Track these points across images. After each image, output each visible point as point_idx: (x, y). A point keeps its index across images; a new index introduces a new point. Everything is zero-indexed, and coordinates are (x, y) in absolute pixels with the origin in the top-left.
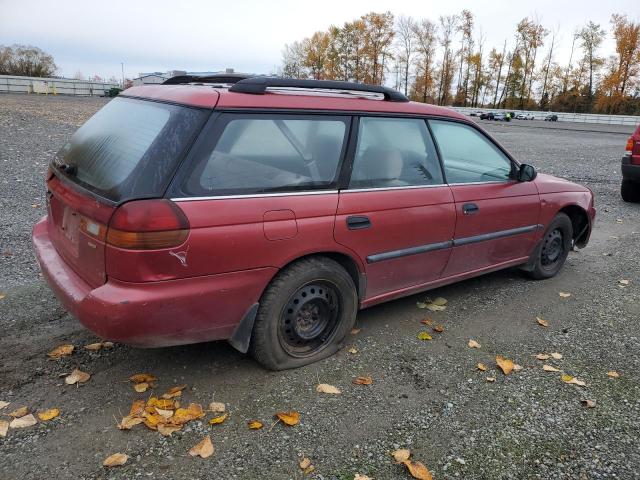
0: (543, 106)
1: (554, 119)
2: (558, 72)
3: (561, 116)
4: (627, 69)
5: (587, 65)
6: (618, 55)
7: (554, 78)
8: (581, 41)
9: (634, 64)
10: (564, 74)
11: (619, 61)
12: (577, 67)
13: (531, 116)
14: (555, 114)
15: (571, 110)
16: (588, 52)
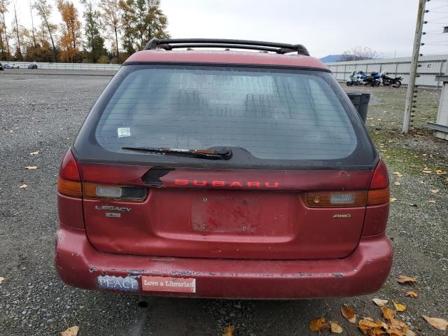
0: (19, 57)
1: (35, 67)
2: (26, 32)
3: (39, 65)
4: (73, 33)
5: (46, 28)
6: (64, 23)
7: (24, 37)
8: (36, 11)
9: (77, 29)
10: (31, 34)
11: (66, 27)
12: (39, 30)
13: (16, 66)
14: (35, 63)
15: (44, 60)
16: (43, 19)
